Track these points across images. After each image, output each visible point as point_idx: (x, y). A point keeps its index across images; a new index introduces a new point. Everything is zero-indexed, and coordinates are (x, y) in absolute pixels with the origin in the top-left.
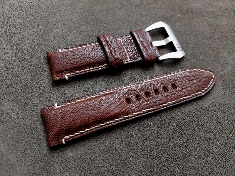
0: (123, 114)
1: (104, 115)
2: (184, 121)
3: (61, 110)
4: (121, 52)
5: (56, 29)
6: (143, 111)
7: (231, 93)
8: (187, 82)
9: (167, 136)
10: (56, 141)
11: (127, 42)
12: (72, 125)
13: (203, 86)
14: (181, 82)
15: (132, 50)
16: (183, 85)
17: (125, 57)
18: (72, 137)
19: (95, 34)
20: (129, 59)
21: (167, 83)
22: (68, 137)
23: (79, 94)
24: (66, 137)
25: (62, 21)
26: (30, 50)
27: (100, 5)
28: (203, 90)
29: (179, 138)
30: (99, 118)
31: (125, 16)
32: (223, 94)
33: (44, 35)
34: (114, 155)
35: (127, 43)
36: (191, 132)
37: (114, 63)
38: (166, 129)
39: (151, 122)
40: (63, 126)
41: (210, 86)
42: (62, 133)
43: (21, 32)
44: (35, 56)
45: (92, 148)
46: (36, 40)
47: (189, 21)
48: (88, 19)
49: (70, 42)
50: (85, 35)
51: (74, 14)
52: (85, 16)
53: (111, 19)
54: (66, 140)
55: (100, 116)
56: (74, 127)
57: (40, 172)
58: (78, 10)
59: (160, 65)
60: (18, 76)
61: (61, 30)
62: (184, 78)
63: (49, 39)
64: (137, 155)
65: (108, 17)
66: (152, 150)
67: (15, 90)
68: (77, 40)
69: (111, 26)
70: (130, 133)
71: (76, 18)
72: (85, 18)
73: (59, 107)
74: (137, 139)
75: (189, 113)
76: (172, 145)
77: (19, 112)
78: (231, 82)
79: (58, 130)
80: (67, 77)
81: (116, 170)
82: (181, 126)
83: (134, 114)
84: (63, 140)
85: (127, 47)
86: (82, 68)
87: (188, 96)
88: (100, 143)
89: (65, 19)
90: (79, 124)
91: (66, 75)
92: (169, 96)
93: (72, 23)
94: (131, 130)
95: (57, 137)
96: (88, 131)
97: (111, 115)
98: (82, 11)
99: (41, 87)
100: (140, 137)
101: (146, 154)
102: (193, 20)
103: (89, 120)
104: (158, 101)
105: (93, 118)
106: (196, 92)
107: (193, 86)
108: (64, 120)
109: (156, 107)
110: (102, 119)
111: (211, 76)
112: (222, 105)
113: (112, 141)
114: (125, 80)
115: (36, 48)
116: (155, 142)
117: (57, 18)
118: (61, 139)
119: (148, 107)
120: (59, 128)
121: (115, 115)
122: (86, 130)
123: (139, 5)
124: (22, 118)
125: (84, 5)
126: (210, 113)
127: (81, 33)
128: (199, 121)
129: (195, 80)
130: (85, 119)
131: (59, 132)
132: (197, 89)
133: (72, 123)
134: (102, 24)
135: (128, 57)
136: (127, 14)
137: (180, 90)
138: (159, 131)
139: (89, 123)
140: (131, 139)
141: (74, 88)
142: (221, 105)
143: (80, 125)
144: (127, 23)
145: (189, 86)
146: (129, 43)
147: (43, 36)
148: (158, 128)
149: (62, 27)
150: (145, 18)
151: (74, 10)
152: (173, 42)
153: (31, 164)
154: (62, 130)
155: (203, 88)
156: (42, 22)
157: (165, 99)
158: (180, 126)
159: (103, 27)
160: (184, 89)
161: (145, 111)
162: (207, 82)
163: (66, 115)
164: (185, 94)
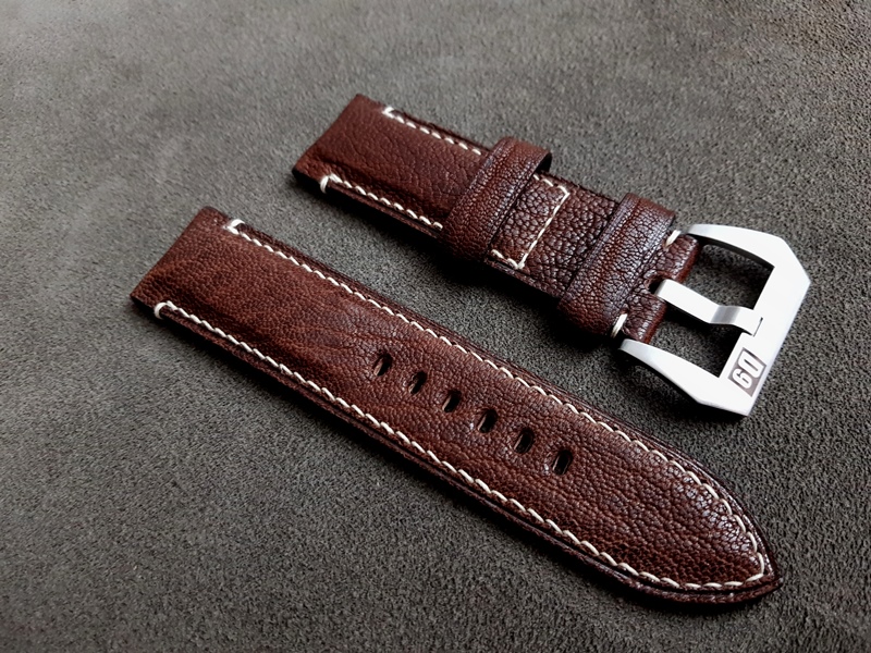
2: (470, 585)
3: (223, 239)
4: (520, 227)
5: (452, 57)
6: (384, 424)
8: (623, 491)
9: (374, 559)
10: (148, 295)
11: (575, 214)
12: (202, 289)
13: (666, 562)
14: (604, 470)
15: (564, 245)
16: (594, 487)
17: (515, 247)
18: (181, 315)
19: (532, 132)
20: (522, 265)
21: (550, 431)
22: (174, 308)
23: (312, 246)
24: (170, 304)
25: (489, 46)
26: (341, 67)
27: (651, 64)
28: (651, 572)
29: (396, 607)
30: (263, 331)
31: (692, 144)
33: (408, 53)
34: (213, 449)
35: (576, 216)
36: (450, 632)
37: (453, 235)
38: (394, 540)
39: (380, 480)
40: (186, 276)
41: (698, 591)
42: (170, 287)
43: (371, 13)
44: (334, 88)
45: (195, 385)
46: (377, 54)
48: (561, 82)
49: (443, 111)
50: (501, 118)
51: (541, 47)
52: (565, 69)
53: (629, 124)
54: (166, 310)
55: (272, 326)
56: (201, 296)
57: (73, 326)
58: (566, 40)
59: (612, 370)
60: (255, 107)
61: (462, 65)
62: (629, 470)
63: (408, 70)
64: (250, 510)
65: (627, 113)
66: (296, 541)
67: (218, 130)
68: (469, 117)
69: (607, 143)
70: (301, 445)
71: (535, 58)
72: (558, 73)
73: (235, 232)
74: (298, 476)
75: (514, 583)
76: (355, 593)
77: (174, 182)
79: (172, 273)
80: (324, 182)
81: (175, 484)
82: (446, 586)
83: (354, 406)
84: (160, 306)
85: (558, 229)
86: (378, 189)
87: (568, 533)
88: (220, 391)
89: (503, 43)
90: (214, 299)
91: (329, 174)
92: (510, 468)
93: (507, 66)
94: (312, 440)
95: (157, 288)
96: (220, 336)
97: (294, 349)
98: (574, 52)
99: (265, 166)
100: (311, 483)
101: (272, 531)
103: (239, 311)
104: (459, 445)
105: (251, 315)
106: (616, 551)
107: (628, 524)
108: (202, 262)
109: (430, 453)
110: (267, 336)
111: (746, 567)
113: (247, 419)
114: (459, 314)
115: (358, 71)
116: (327, 537)
117: (484, 29)
118: (158, 299)
119: (408, 430)
120: (177, 269)
122: (218, 330)
123: (789, 142)
124: (165, 197)
125: (600, 38)
127: (501, 105)
128: (512, 638)
129: (663, 515)
130: (235, 303)
131: (169, 279)
132: (631, 543)
133: (205, 283)
134: (588, 119)
135: (527, 255)
136: (707, 144)
137: (566, 490)
138: (370, 522)
139: (235, 320)
140: (288, 462)
141: (320, 225)
143: (215, 305)
144: (670, 170)
145: (612, 511)
146: (581, 220)
147: (402, 53)
148: (377, 515)
149: (474, 60)
150: (755, 193)
151: (554, 35)
152: (743, 334)
153: (79, 295)
154: (176, 281)
156: (442, 18)
157: (486, 462)
158: (443, 583)
159: (577, 130)
160: (585, 497)
161: (390, 430)
162: (702, 566)
163: (216, 256)
164: (568, 515)
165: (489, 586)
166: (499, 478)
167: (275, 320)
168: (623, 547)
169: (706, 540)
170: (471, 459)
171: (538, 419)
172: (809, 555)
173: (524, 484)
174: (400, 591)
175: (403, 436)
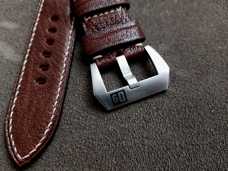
2: (75, 150)
7: (186, 143)
32: (171, 138)
47: (187, 14)
78: (198, 126)
102: (195, 14)
112: (156, 154)
126: (124, 157)
128: (97, 161)
142: (153, 154)
158: (65, 154)
165: (82, 147)
172: (178, 91)
174: (51, 164)
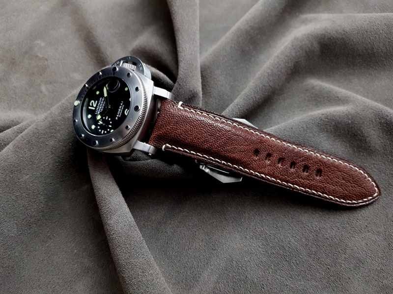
0: (240, 164)
1: (221, 151)
6: (262, 175)
8: (338, 178)
10: (157, 143)
12: (181, 138)
13: (353, 197)
14: (332, 173)
16: (330, 179)
18: (174, 149)
21: (313, 164)
22: (170, 146)
24: (168, 145)
28: (349, 200)
40: (172, 133)
41: (362, 202)
42: (166, 139)
54: (167, 147)
56: (182, 140)
62: (339, 171)
73: (182, 108)
79: (165, 133)
83: (251, 171)
84: (164, 146)
87: (325, 195)
90: (189, 141)
92: (304, 179)
95: (160, 139)
96: (193, 154)
97: (228, 156)
103: (201, 144)
105: (207, 145)
106: (339, 197)
107: (342, 188)
108: (176, 126)
111: (373, 192)
118: (162, 144)
120: (167, 131)
121: (232, 159)
122: (192, 152)
129: (351, 183)
130: (198, 141)
131: (165, 136)
132: (343, 194)
133: (182, 135)
137: (322, 182)
139: (200, 148)
143: (189, 143)
145: (336, 185)
154: (168, 136)
155: (351, 198)
157: (296, 179)
160: (328, 183)
161: (264, 176)
162: (362, 195)
163: (181, 122)
164: (324, 190)
166: (301, 184)
167: (217, 146)
168: (341, 195)
169: (363, 188)
170: (291, 179)
171: (308, 161)
173: (309, 183)
175: (269, 177)
